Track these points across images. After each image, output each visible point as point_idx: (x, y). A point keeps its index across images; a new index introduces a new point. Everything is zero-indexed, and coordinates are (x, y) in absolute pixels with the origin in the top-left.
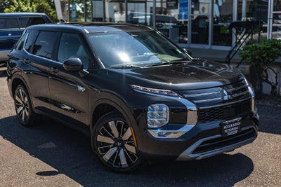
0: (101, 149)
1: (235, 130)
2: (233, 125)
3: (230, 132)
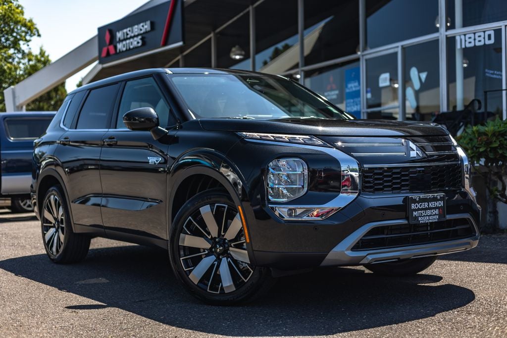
0: (185, 261)
1: (434, 215)
2: (428, 205)
3: (423, 216)
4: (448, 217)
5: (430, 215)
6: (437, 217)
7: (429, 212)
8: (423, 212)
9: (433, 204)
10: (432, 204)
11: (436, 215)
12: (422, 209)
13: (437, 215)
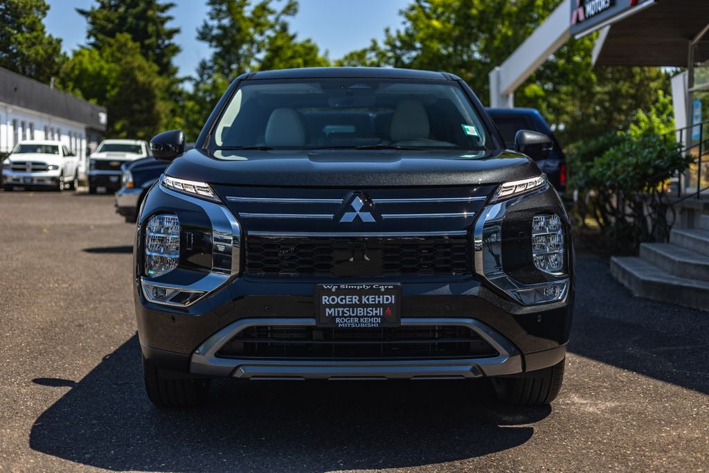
1: (372, 316)
2: (360, 300)
3: (346, 317)
4: (405, 322)
5: (363, 317)
6: (379, 320)
7: (360, 311)
8: (349, 311)
9: (370, 299)
10: (368, 299)
11: (376, 316)
12: (345, 306)
13: (378, 317)
